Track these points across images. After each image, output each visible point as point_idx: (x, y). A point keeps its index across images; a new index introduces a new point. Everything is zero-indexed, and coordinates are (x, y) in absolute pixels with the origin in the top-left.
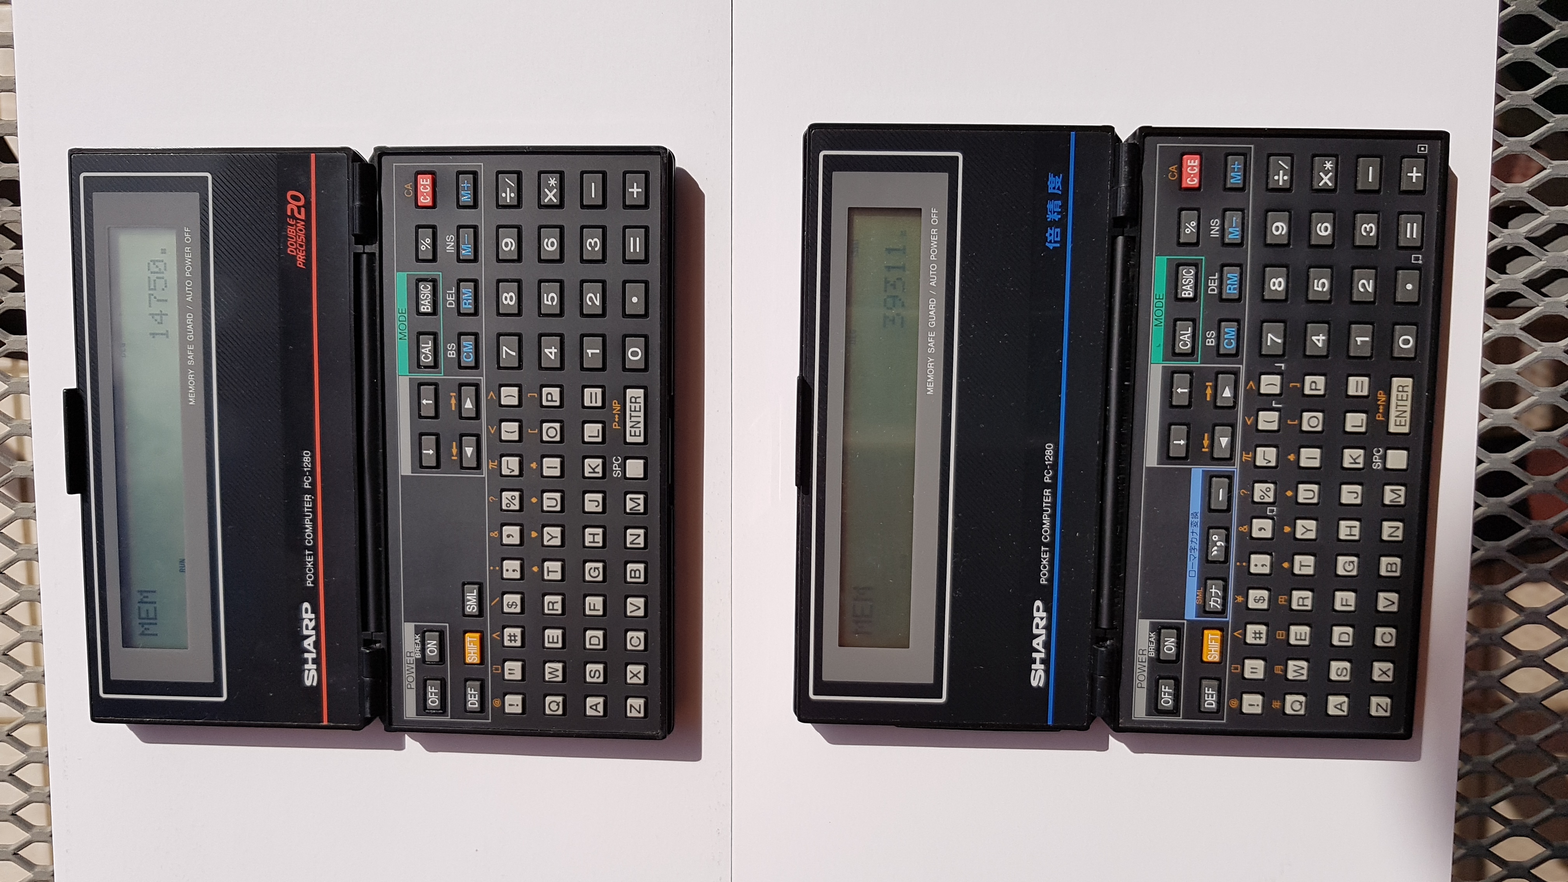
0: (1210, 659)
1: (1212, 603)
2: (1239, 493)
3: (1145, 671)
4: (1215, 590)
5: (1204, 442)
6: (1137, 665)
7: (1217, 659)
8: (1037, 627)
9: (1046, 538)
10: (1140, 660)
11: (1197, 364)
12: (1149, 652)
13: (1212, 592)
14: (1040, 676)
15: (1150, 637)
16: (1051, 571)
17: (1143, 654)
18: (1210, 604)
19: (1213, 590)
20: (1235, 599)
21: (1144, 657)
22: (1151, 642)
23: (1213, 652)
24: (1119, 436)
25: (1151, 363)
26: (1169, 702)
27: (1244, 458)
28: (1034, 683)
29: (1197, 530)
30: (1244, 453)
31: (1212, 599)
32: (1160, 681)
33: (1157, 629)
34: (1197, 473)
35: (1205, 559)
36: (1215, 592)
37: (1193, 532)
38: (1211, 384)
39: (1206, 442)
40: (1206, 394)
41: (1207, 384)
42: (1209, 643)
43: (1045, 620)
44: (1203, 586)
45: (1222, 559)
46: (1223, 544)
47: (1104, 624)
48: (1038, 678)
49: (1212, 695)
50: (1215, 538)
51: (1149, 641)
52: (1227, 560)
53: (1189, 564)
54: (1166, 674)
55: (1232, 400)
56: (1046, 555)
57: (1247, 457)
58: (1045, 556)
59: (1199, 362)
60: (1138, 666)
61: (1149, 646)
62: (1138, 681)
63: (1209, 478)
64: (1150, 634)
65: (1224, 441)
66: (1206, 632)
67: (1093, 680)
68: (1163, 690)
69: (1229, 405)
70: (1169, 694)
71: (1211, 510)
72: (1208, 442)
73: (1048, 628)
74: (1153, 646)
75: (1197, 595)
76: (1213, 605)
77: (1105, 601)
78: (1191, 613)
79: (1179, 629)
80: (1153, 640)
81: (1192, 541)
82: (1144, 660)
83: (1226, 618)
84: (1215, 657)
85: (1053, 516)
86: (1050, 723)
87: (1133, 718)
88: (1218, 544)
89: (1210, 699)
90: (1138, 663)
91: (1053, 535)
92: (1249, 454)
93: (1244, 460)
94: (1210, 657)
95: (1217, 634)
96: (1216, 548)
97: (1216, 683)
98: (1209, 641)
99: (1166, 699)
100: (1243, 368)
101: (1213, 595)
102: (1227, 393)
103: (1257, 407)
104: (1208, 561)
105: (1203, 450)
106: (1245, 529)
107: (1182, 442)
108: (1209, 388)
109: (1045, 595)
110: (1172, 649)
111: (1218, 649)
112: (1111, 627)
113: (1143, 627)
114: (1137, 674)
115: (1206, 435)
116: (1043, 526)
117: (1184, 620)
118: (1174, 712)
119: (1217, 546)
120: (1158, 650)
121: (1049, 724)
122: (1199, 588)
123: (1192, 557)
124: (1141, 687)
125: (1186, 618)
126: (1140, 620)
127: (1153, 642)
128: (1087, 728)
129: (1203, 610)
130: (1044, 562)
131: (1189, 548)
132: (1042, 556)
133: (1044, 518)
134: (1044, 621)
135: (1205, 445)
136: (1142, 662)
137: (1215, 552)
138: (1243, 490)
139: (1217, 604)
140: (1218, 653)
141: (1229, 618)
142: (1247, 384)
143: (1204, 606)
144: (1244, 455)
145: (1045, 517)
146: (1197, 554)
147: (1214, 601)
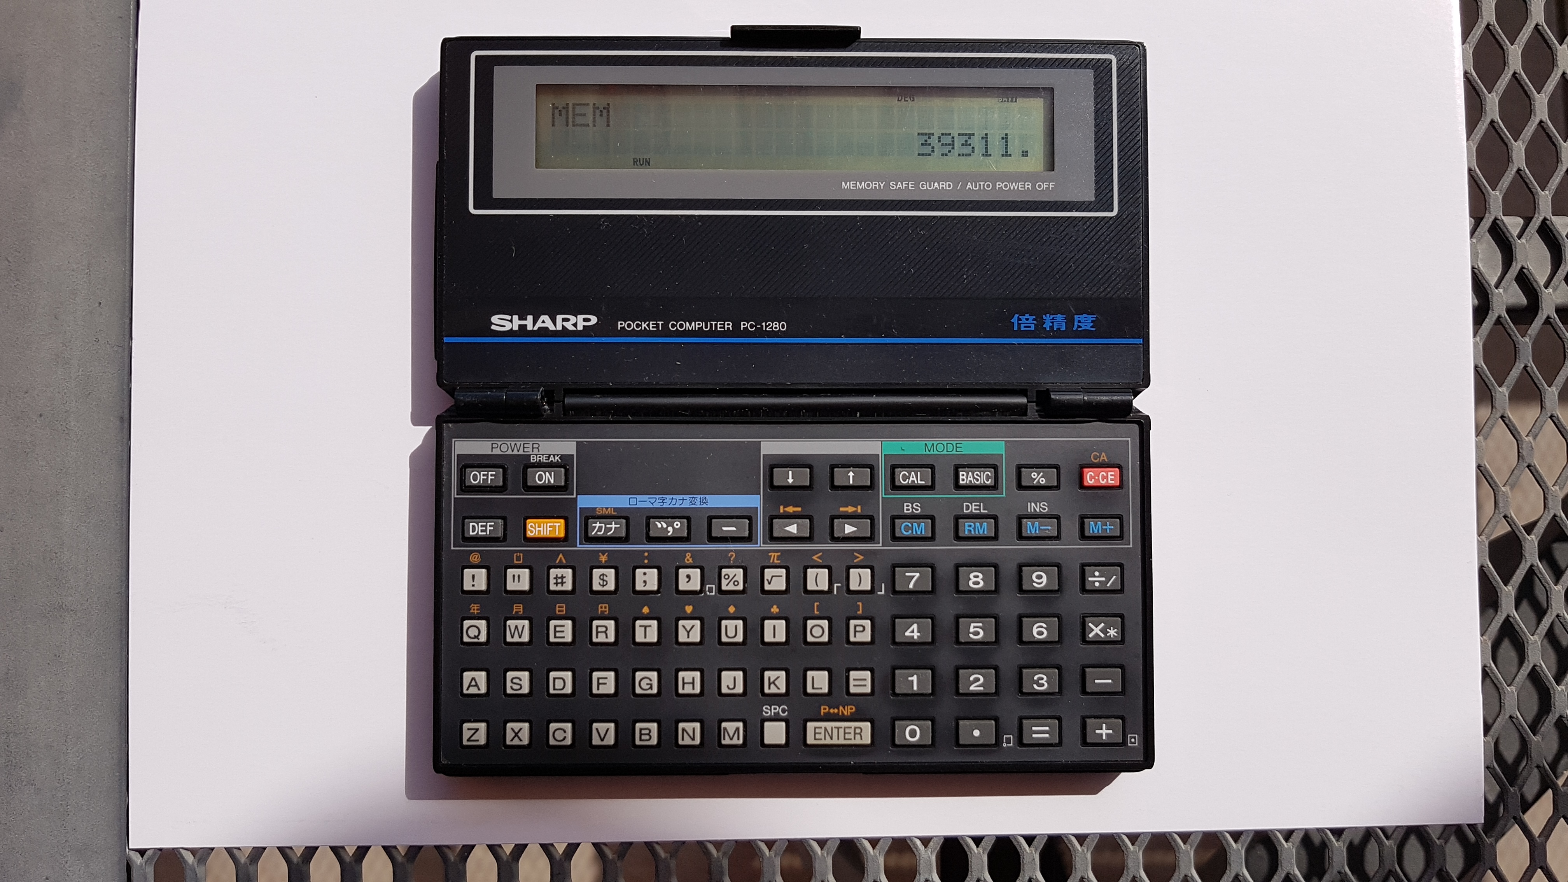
0: (529, 527)
1: (598, 525)
2: (731, 551)
3: (513, 451)
4: (614, 527)
5: (791, 507)
6: (520, 442)
7: (530, 534)
8: (564, 320)
9: (675, 326)
10: (525, 446)
11: (882, 494)
12: (536, 455)
13: (612, 524)
14: (504, 326)
15: (554, 455)
16: (634, 333)
17: (533, 448)
18: (596, 523)
19: (613, 526)
20: (603, 552)
21: (530, 450)
22: (549, 457)
23: (537, 529)
24: (798, 408)
25: (882, 441)
26: (474, 480)
27: (773, 554)
28: (495, 319)
29: (686, 504)
30: (779, 554)
31: (603, 525)
32: (501, 470)
33: (564, 463)
34: (754, 501)
35: (652, 515)
36: (611, 528)
37: (683, 500)
38: (859, 511)
39: (791, 509)
40: (847, 507)
41: (859, 507)
42: (549, 524)
43: (573, 328)
44: (619, 515)
45: (652, 534)
46: (669, 534)
47: (568, 401)
48: (501, 322)
49: (485, 531)
50: (677, 524)
51: (550, 455)
52: (651, 540)
53: (645, 497)
54: (509, 477)
55: (841, 535)
56: (653, 327)
57: (774, 558)
58: (651, 326)
59: (884, 496)
60: (518, 444)
61: (543, 455)
62: (499, 443)
63: (749, 516)
64: (558, 455)
65: (793, 529)
66: (562, 521)
67: (500, 388)
68: (490, 473)
69: (835, 532)
70: (485, 480)
71: (710, 519)
72: (791, 511)
73: (565, 332)
74: (544, 460)
75: (607, 508)
76: (595, 527)
77: (597, 400)
78: (585, 501)
79: (564, 489)
80: (551, 459)
81: (672, 499)
82: (526, 450)
83: (580, 544)
84: (532, 532)
85: (699, 333)
86: (446, 340)
87: (454, 440)
88: (670, 529)
89: (480, 528)
90: (522, 443)
91: (678, 334)
92: (778, 560)
93: (770, 554)
94: (531, 526)
95: (560, 533)
96: (665, 526)
97: (500, 534)
98: (552, 524)
99: (478, 477)
100: (878, 546)
101: (608, 526)
102: (849, 529)
103: (833, 565)
104: (649, 518)
105: (782, 507)
106: (689, 560)
107: (790, 481)
108: (854, 509)
109: (605, 327)
110: (540, 480)
111: (542, 535)
112: (566, 409)
113: (567, 447)
114: (508, 443)
115: (799, 509)
116: (687, 323)
117: (577, 495)
118: (464, 488)
119: (667, 527)
120: (540, 465)
121: (445, 338)
122: (615, 509)
123: (653, 501)
124: (492, 448)
125: (578, 496)
126: (575, 442)
127: (548, 460)
128: (440, 383)
129: (590, 515)
130: (644, 325)
131: (664, 496)
132: (651, 323)
133: (697, 323)
134: (571, 328)
135: (787, 509)
136: (524, 447)
137: (659, 526)
138: (734, 555)
139: (597, 531)
140: (537, 535)
141: (580, 547)
142: (860, 552)
143: (594, 518)
144: (776, 554)
145: (699, 324)
146: (657, 505)
147: (600, 528)
